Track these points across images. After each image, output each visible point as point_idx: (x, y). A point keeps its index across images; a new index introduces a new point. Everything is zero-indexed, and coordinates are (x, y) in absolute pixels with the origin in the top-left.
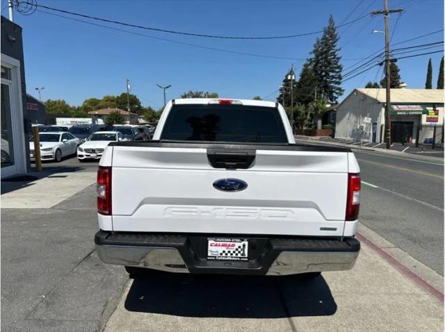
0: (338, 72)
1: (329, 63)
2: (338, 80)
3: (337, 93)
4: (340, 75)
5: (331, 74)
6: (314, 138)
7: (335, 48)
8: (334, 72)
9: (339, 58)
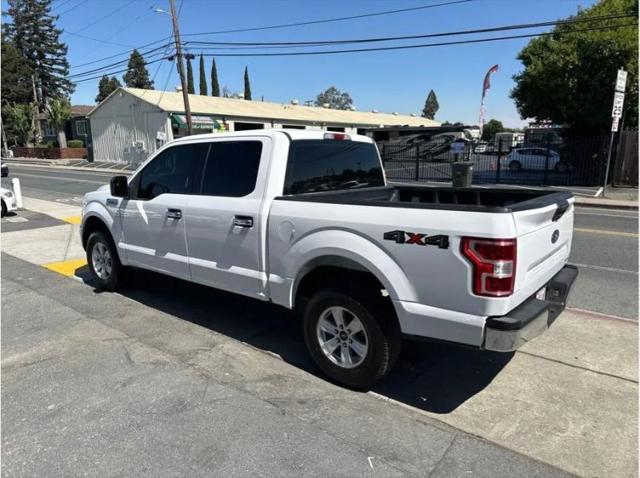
0: (59, 55)
1: (43, 37)
2: (62, 68)
3: (65, 89)
4: (64, 60)
5: (49, 56)
6: (58, 161)
7: (49, 14)
8: (54, 53)
9: (59, 32)
